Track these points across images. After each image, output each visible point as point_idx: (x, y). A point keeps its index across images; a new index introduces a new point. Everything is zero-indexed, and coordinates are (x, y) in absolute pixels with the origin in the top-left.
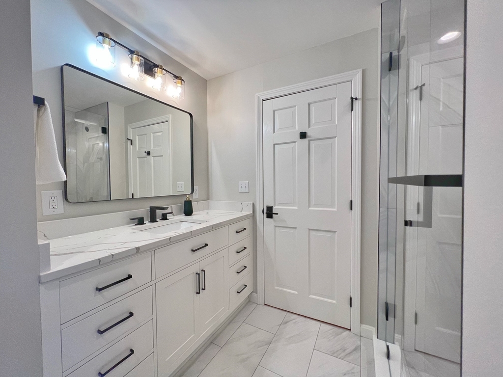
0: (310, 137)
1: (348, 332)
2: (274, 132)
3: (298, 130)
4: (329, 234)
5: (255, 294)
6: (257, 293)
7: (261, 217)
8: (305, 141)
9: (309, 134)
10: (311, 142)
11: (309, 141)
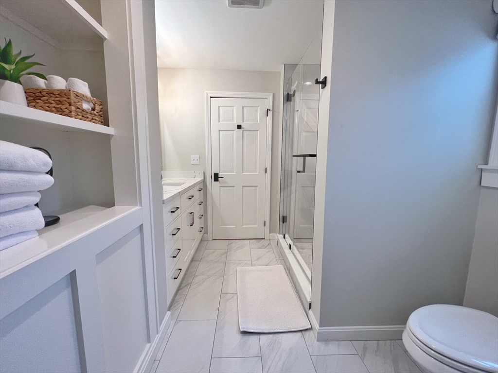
0: (243, 128)
1: (263, 240)
2: (219, 122)
3: (236, 122)
4: (253, 188)
5: (206, 235)
6: (207, 234)
7: (209, 181)
8: (240, 131)
9: (243, 126)
10: (244, 132)
11: (243, 131)
